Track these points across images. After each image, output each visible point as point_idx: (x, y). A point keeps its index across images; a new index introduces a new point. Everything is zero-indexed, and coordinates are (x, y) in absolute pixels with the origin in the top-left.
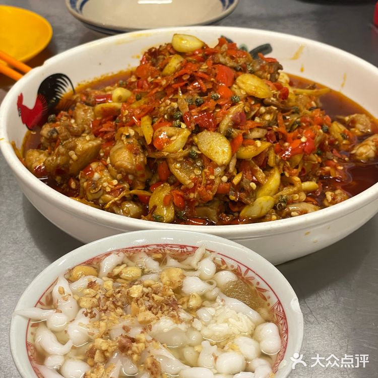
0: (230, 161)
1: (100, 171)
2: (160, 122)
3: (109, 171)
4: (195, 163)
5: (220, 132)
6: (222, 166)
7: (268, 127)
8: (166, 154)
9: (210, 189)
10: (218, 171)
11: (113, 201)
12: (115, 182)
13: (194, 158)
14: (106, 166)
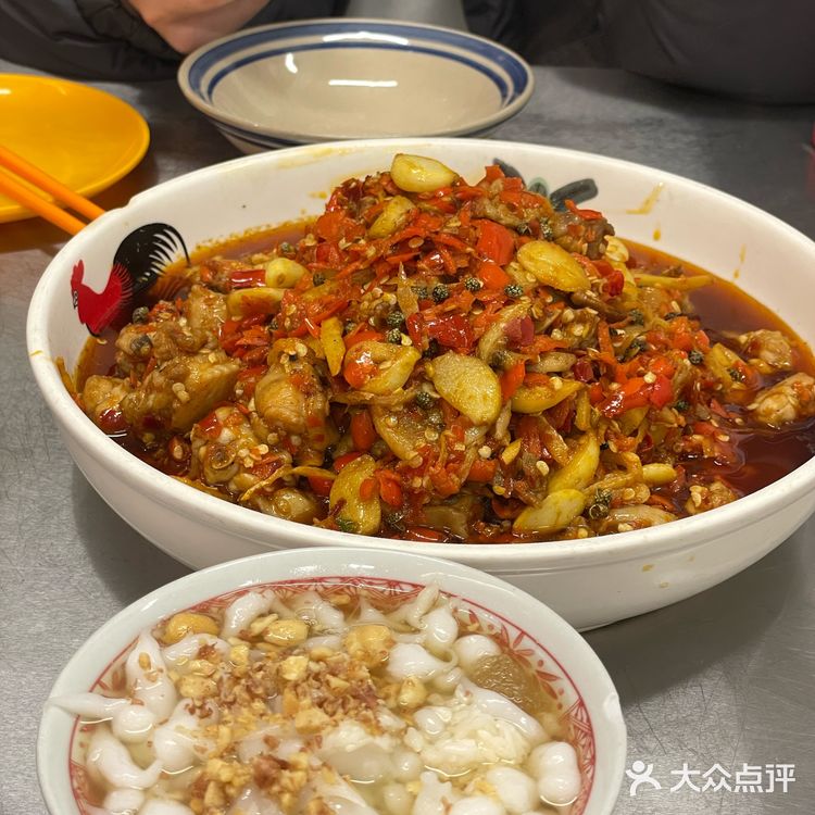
0: (498, 416)
1: (235, 425)
2: (361, 331)
3: (253, 427)
4: (427, 417)
5: (479, 357)
6: (481, 424)
7: (578, 350)
8: (368, 396)
9: (455, 471)
10: (473, 435)
11: (257, 486)
12: (264, 449)
13: (424, 408)
14: (247, 416)
